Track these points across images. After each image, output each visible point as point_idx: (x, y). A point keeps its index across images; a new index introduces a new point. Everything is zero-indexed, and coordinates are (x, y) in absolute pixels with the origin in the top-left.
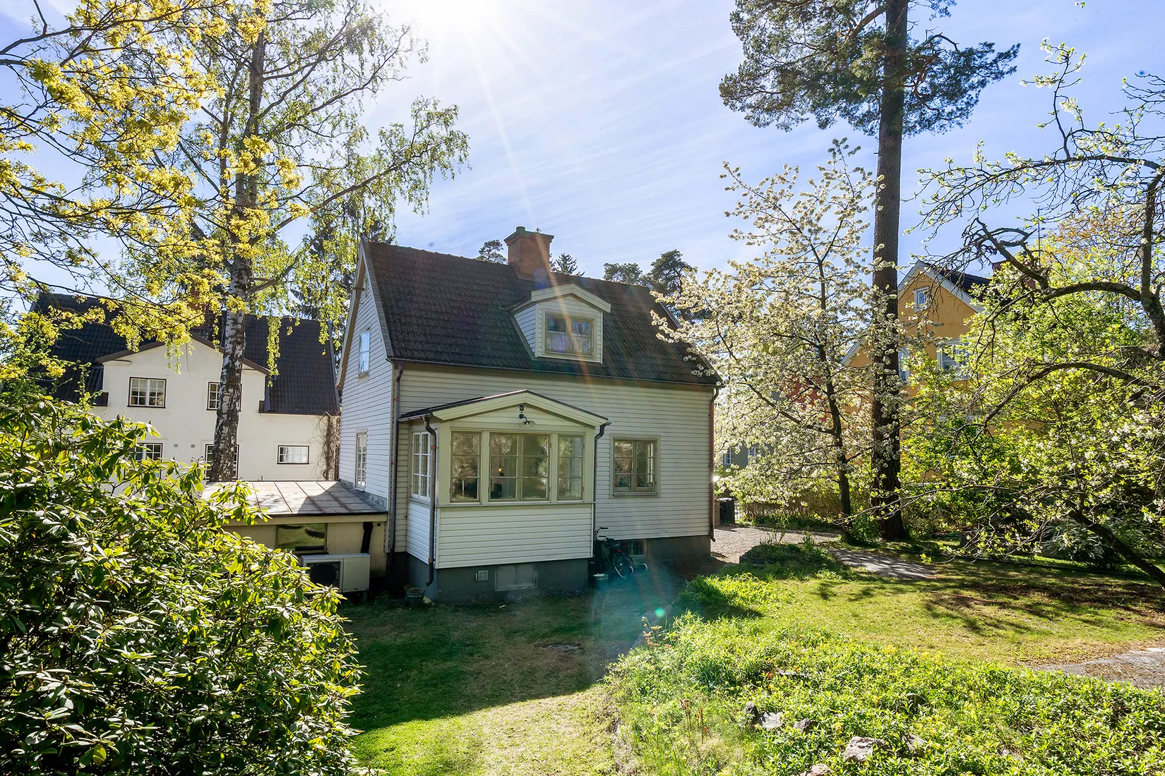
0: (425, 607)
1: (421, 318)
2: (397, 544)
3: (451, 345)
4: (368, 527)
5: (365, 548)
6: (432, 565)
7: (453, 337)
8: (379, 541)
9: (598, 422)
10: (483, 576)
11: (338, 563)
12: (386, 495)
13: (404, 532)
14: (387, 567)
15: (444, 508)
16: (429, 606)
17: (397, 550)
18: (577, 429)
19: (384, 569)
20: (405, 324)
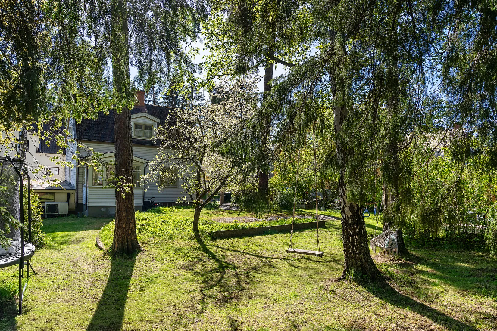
0: (84, 217)
1: (89, 124)
2: (79, 200)
3: (99, 134)
4: (69, 194)
5: (68, 201)
6: (86, 205)
7: (100, 131)
8: (73, 199)
9: (145, 162)
10: (104, 209)
11: (57, 205)
12: (75, 184)
13: (81, 197)
14: (76, 208)
15: (90, 188)
16: (85, 217)
17: (79, 202)
18: (139, 164)
19: (75, 208)
20: (83, 126)
